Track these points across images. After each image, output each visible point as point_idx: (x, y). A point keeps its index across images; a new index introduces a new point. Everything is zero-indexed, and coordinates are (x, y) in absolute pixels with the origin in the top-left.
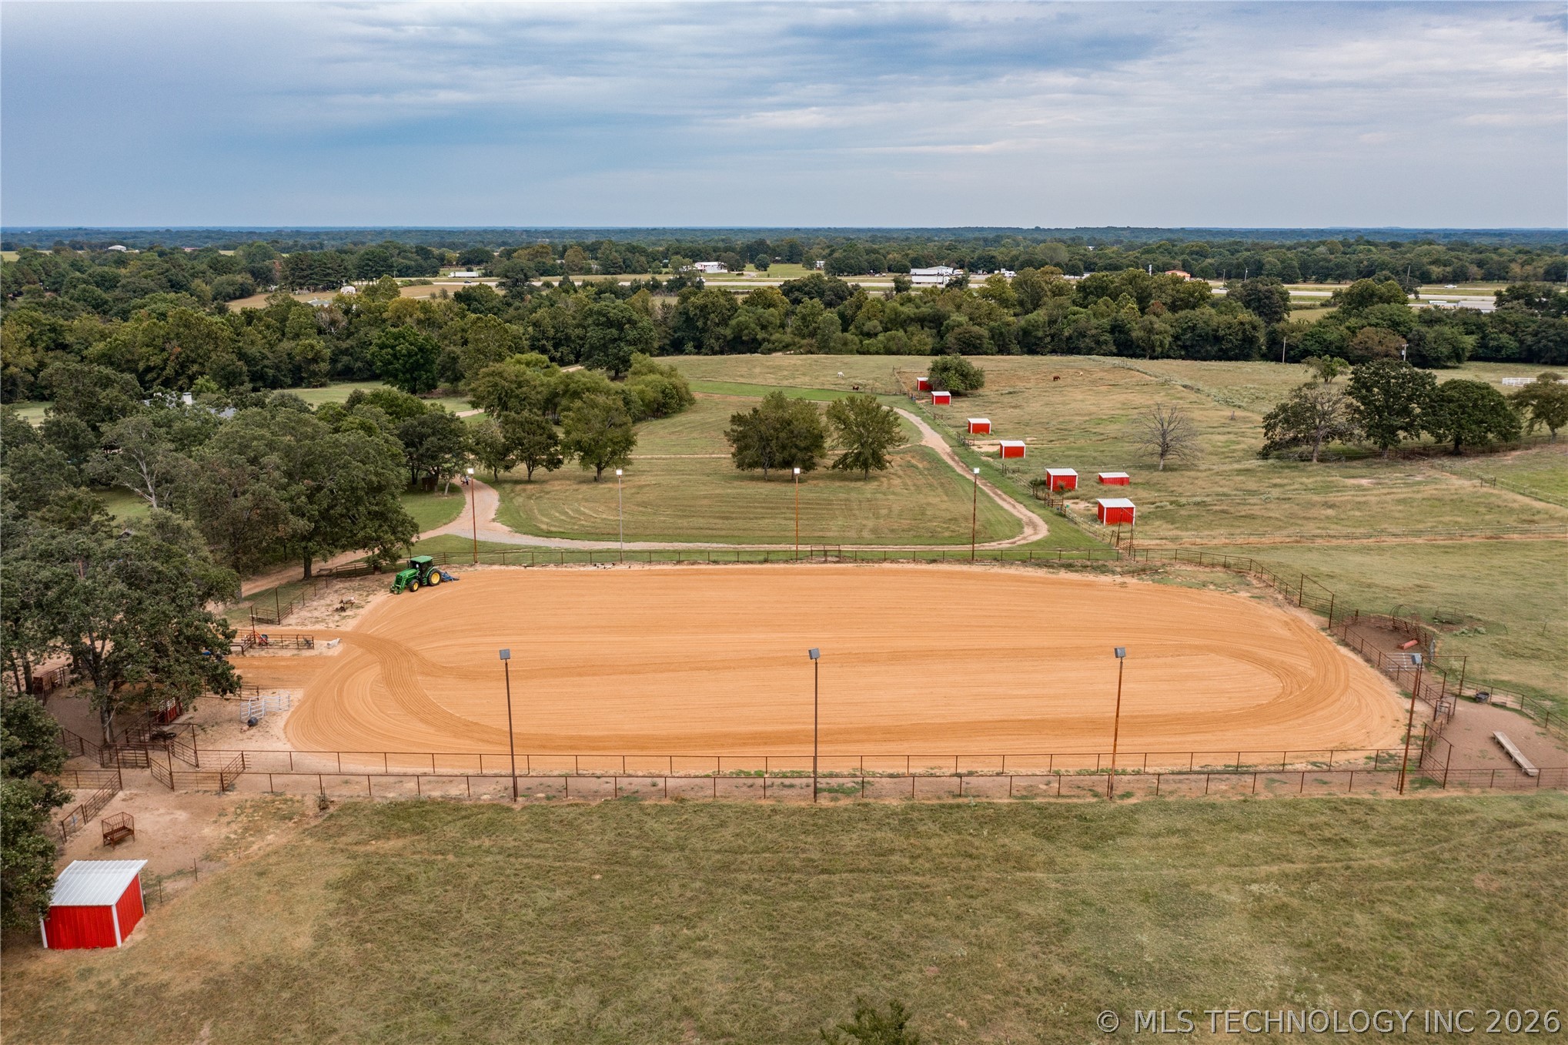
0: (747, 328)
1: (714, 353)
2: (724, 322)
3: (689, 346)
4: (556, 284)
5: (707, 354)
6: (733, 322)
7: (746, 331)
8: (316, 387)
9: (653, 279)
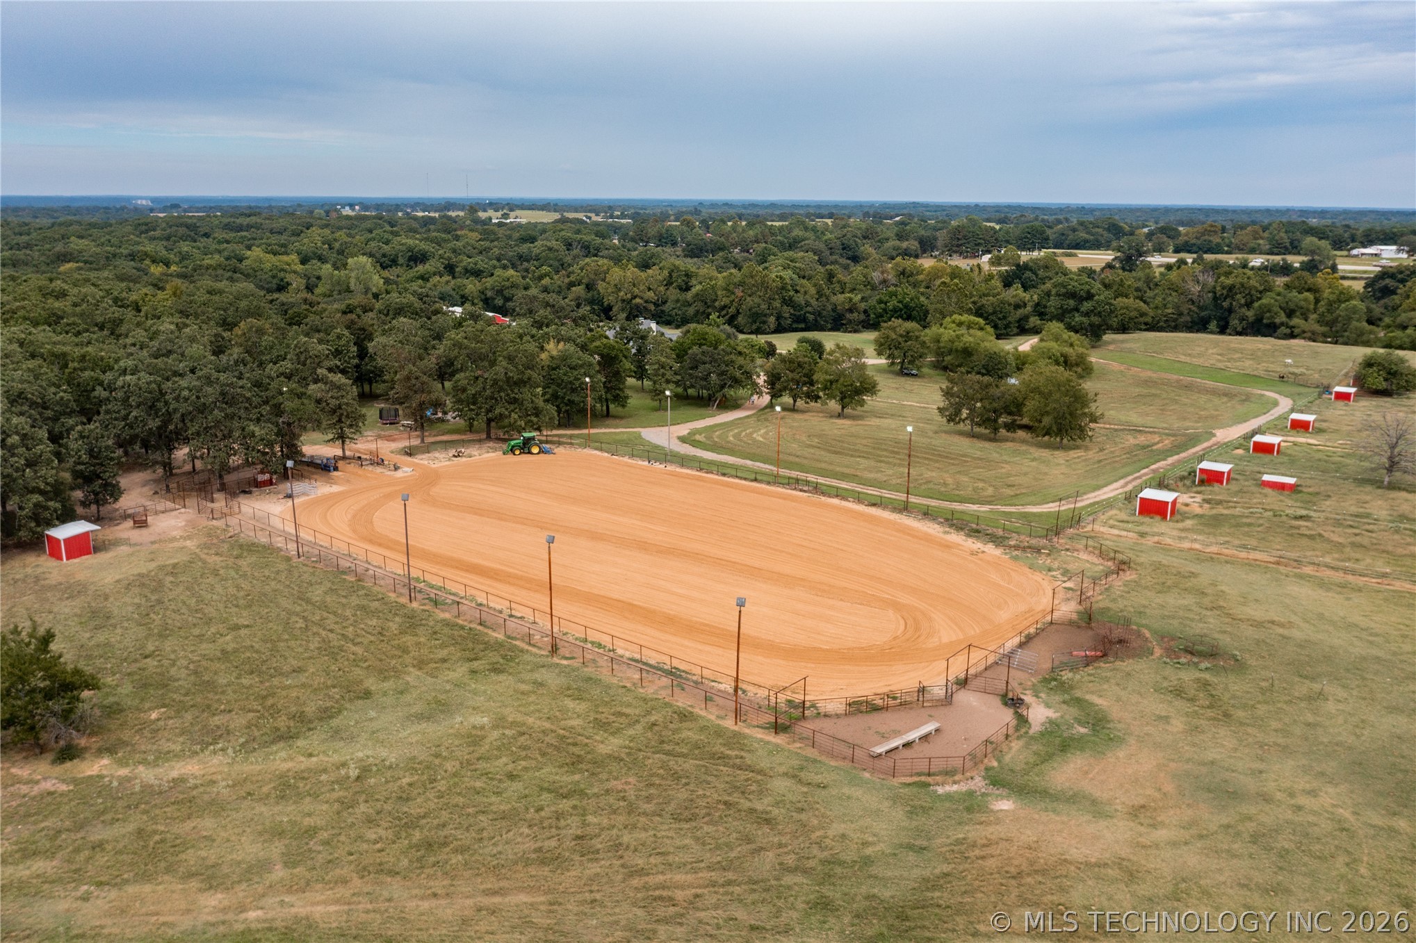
0: (1269, 311)
1: (1240, 334)
2: (1248, 305)
3: (1213, 325)
4: (1190, 261)
5: (1230, 335)
6: (1256, 305)
7: (1268, 315)
8: (850, 332)
9: (1283, 260)
